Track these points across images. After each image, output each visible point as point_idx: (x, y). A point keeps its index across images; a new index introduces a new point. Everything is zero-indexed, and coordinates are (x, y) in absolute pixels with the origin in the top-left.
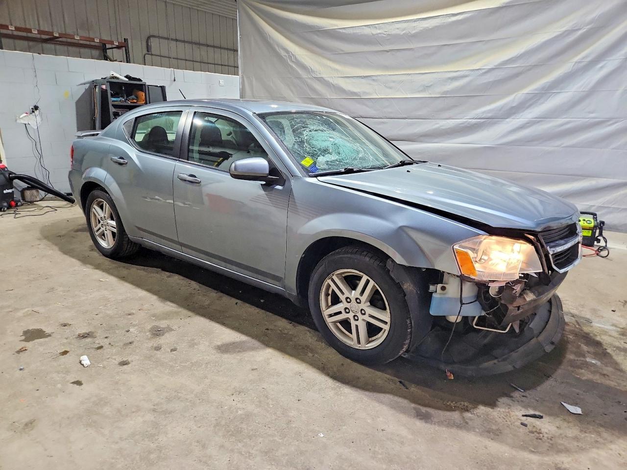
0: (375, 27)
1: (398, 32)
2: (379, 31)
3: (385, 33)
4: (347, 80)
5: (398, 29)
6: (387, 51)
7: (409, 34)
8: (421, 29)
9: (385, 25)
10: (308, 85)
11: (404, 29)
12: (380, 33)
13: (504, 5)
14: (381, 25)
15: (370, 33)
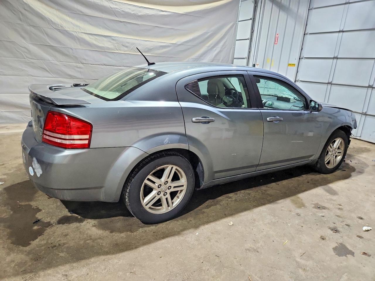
0: (113, 3)
1: (130, 11)
2: (115, 7)
3: (120, 9)
4: (91, 36)
5: (129, 9)
6: (121, 22)
7: (137, 15)
8: (145, 14)
9: (120, 3)
10: (46, 33)
11: (133, 11)
12: (116, 8)
13: (185, 14)
14: (116, 2)
15: (108, 5)
